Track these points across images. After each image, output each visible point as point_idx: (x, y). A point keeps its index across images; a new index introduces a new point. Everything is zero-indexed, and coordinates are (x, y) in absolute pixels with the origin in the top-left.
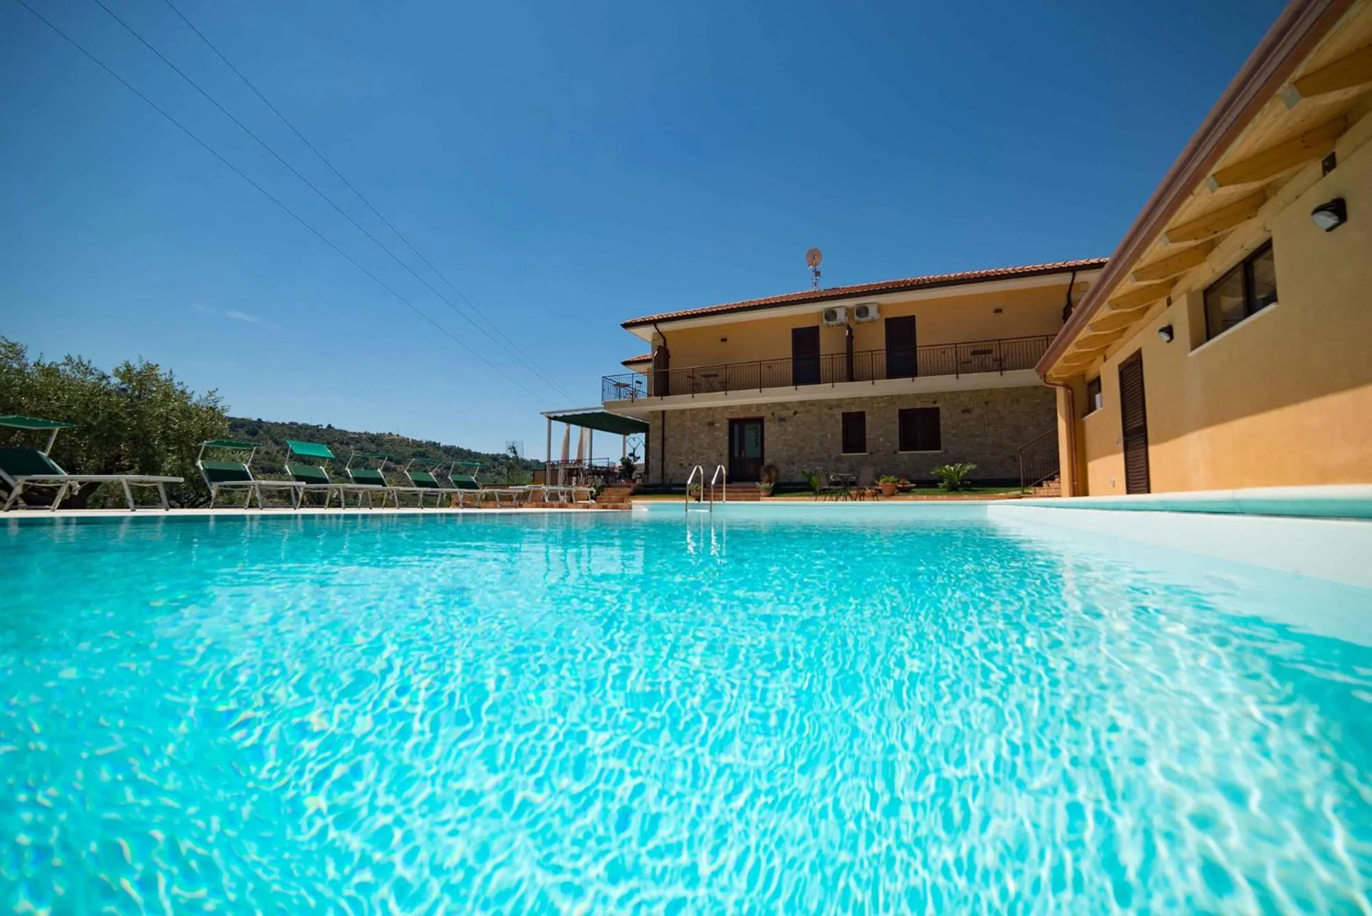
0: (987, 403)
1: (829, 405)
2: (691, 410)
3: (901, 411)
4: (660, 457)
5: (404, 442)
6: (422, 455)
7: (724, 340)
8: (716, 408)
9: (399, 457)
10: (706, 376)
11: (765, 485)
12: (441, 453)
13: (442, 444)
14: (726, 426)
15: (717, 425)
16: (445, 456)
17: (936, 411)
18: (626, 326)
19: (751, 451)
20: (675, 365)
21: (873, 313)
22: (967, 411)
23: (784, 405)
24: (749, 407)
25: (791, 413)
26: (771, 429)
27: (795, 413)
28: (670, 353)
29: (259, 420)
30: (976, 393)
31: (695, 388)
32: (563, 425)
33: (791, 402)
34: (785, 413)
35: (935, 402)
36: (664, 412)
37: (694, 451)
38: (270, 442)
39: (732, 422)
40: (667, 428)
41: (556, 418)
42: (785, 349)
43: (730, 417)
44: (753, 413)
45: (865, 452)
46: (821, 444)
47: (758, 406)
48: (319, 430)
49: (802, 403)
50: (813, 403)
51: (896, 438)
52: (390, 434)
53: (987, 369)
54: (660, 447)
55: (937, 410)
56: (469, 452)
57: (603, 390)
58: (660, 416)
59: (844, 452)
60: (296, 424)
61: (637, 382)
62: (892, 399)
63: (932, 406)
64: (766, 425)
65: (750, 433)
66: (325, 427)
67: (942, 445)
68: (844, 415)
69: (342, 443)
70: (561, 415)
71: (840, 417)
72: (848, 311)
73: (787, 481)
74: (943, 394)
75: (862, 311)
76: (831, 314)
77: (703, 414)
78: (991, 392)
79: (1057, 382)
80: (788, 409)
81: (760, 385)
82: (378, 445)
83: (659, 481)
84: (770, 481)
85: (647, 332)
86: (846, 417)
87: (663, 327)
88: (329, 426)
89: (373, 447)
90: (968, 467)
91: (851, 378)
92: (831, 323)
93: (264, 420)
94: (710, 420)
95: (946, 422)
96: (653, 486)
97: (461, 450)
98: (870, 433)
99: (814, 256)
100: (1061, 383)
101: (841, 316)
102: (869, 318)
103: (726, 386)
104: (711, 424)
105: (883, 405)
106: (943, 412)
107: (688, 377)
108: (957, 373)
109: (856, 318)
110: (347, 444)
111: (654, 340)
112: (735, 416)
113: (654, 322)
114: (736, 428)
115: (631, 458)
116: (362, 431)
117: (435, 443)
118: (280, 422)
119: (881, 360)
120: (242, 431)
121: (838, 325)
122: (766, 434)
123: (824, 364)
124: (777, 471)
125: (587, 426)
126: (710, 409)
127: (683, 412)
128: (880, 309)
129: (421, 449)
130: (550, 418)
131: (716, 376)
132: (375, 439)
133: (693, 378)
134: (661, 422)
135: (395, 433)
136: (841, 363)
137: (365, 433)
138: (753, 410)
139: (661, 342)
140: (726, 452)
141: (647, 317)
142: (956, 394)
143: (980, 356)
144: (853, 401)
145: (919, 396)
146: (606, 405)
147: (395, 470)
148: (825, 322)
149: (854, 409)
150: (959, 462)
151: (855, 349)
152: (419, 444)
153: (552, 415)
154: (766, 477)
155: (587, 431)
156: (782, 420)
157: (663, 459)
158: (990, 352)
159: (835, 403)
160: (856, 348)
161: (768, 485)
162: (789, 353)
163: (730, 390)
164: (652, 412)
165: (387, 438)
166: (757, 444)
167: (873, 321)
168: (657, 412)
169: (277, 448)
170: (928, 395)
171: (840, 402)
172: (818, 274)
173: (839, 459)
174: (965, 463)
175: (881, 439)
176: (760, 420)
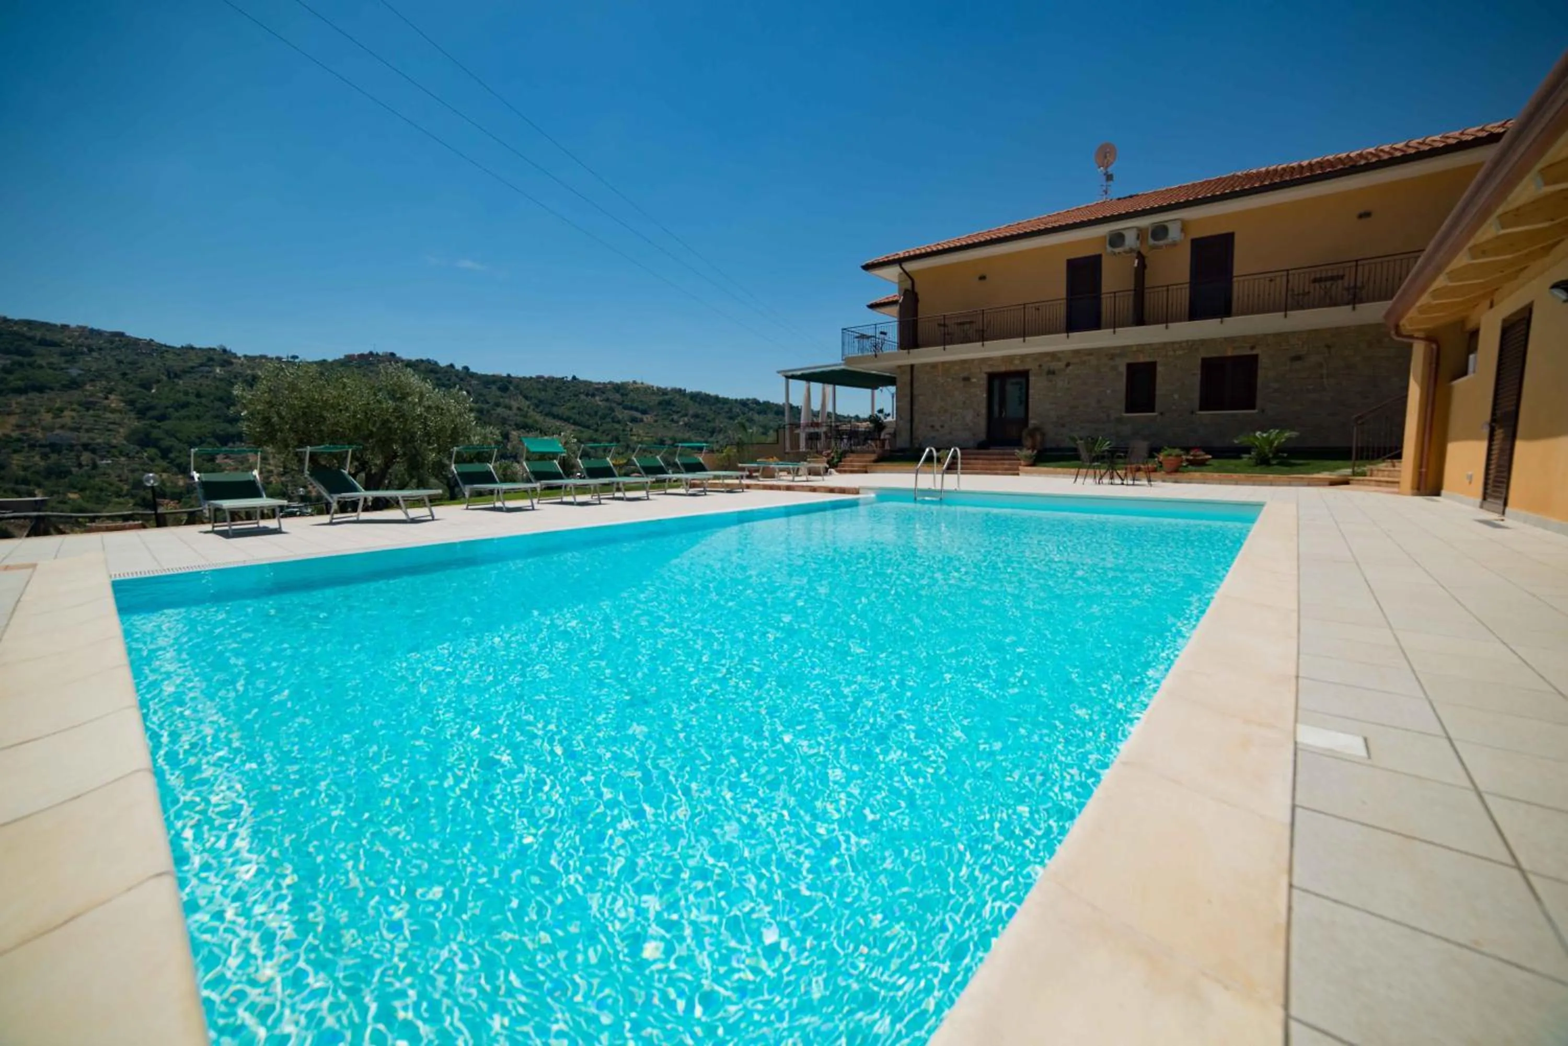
0: (1328, 347)
1: (1112, 354)
2: (943, 363)
3: (1203, 360)
4: (909, 418)
5: (648, 391)
6: (668, 403)
7: (982, 278)
8: (973, 360)
9: (645, 407)
10: (960, 324)
11: (1027, 452)
12: (687, 400)
13: (688, 390)
14: (984, 382)
15: (974, 380)
16: (691, 403)
17: (1253, 360)
18: (867, 267)
19: (1013, 410)
20: (924, 310)
21: (1174, 233)
22: (1298, 358)
23: (1053, 356)
24: (1010, 359)
25: (1061, 365)
26: (1037, 385)
27: (1068, 365)
28: (920, 297)
29: (509, 376)
30: (1315, 333)
31: (946, 339)
32: (803, 384)
33: (1063, 352)
34: (1055, 365)
35: (1252, 348)
36: (912, 366)
37: (946, 411)
38: (520, 397)
39: (992, 377)
40: (915, 385)
41: (793, 377)
42: (1057, 288)
43: (990, 370)
44: (1017, 366)
45: (1153, 411)
46: (1099, 401)
47: (1023, 357)
48: (564, 383)
49: (1076, 352)
50: (1090, 352)
51: (1196, 395)
52: (635, 382)
53: (1334, 303)
54: (908, 407)
55: (1256, 357)
56: (717, 398)
57: (843, 344)
58: (909, 369)
59: (1127, 411)
60: (542, 377)
61: (882, 333)
62: (1192, 346)
63: (1248, 352)
64: (1032, 379)
65: (1012, 390)
66: (570, 378)
67: (1259, 402)
68: (1130, 366)
69: (587, 395)
70: (799, 373)
71: (1123, 369)
72: (1141, 234)
73: (1053, 446)
74: (1266, 336)
75: (1160, 231)
76: (1117, 239)
77: (957, 368)
78: (1338, 332)
79: (1416, 335)
80: (1059, 360)
81: (1024, 333)
82: (622, 395)
83: (907, 445)
84: (1033, 448)
85: (893, 272)
86: (1132, 368)
87: (910, 266)
88: (574, 378)
89: (618, 397)
90: (1287, 434)
91: (1140, 320)
92: (1117, 250)
93: (513, 375)
94: (966, 374)
95: (1265, 374)
96: (902, 450)
97: (708, 396)
98: (1161, 388)
99: (1106, 154)
100: (1421, 335)
101: (1131, 240)
102: (1169, 240)
103: (983, 336)
104: (966, 379)
105: (1180, 352)
106: (1264, 361)
107: (940, 325)
108: (1286, 310)
109: (1151, 242)
110: (593, 395)
111: (900, 282)
112: (995, 369)
113: (899, 261)
114: (996, 383)
115: (880, 415)
116: (607, 381)
117: (680, 390)
118: (528, 376)
119: (1183, 297)
120: (494, 388)
121: (1126, 252)
122: (1031, 391)
123: (1106, 304)
124: (1043, 435)
125: (829, 383)
126: (964, 362)
127: (934, 366)
128: (1185, 226)
129: (666, 397)
130: (788, 377)
131: (971, 322)
132: (619, 388)
133: (944, 325)
134: (909, 378)
135: (639, 381)
136: (1126, 304)
137: (610, 383)
138: (1017, 362)
139: (908, 285)
140: (984, 411)
141: (891, 255)
142: (1281, 337)
143: (1323, 284)
144: (1141, 348)
145: (1230, 340)
146: (847, 360)
147: (642, 420)
148: (1109, 249)
149: (1142, 359)
150: (1275, 427)
151: (1148, 283)
152: (664, 392)
153: (790, 374)
154: (1028, 442)
155: (829, 388)
156: (1051, 372)
157: (912, 420)
158: (1342, 277)
159: (1118, 351)
160: (1150, 280)
161: (1030, 452)
162: (1062, 292)
163: (987, 340)
164: (899, 367)
165: (631, 387)
166: (1021, 402)
167: (1174, 244)
168: (906, 366)
169: (528, 403)
170: (1244, 338)
171: (1123, 351)
172: (1109, 177)
173: (1119, 420)
174: (1283, 429)
175: (1176, 396)
176: (1025, 374)
